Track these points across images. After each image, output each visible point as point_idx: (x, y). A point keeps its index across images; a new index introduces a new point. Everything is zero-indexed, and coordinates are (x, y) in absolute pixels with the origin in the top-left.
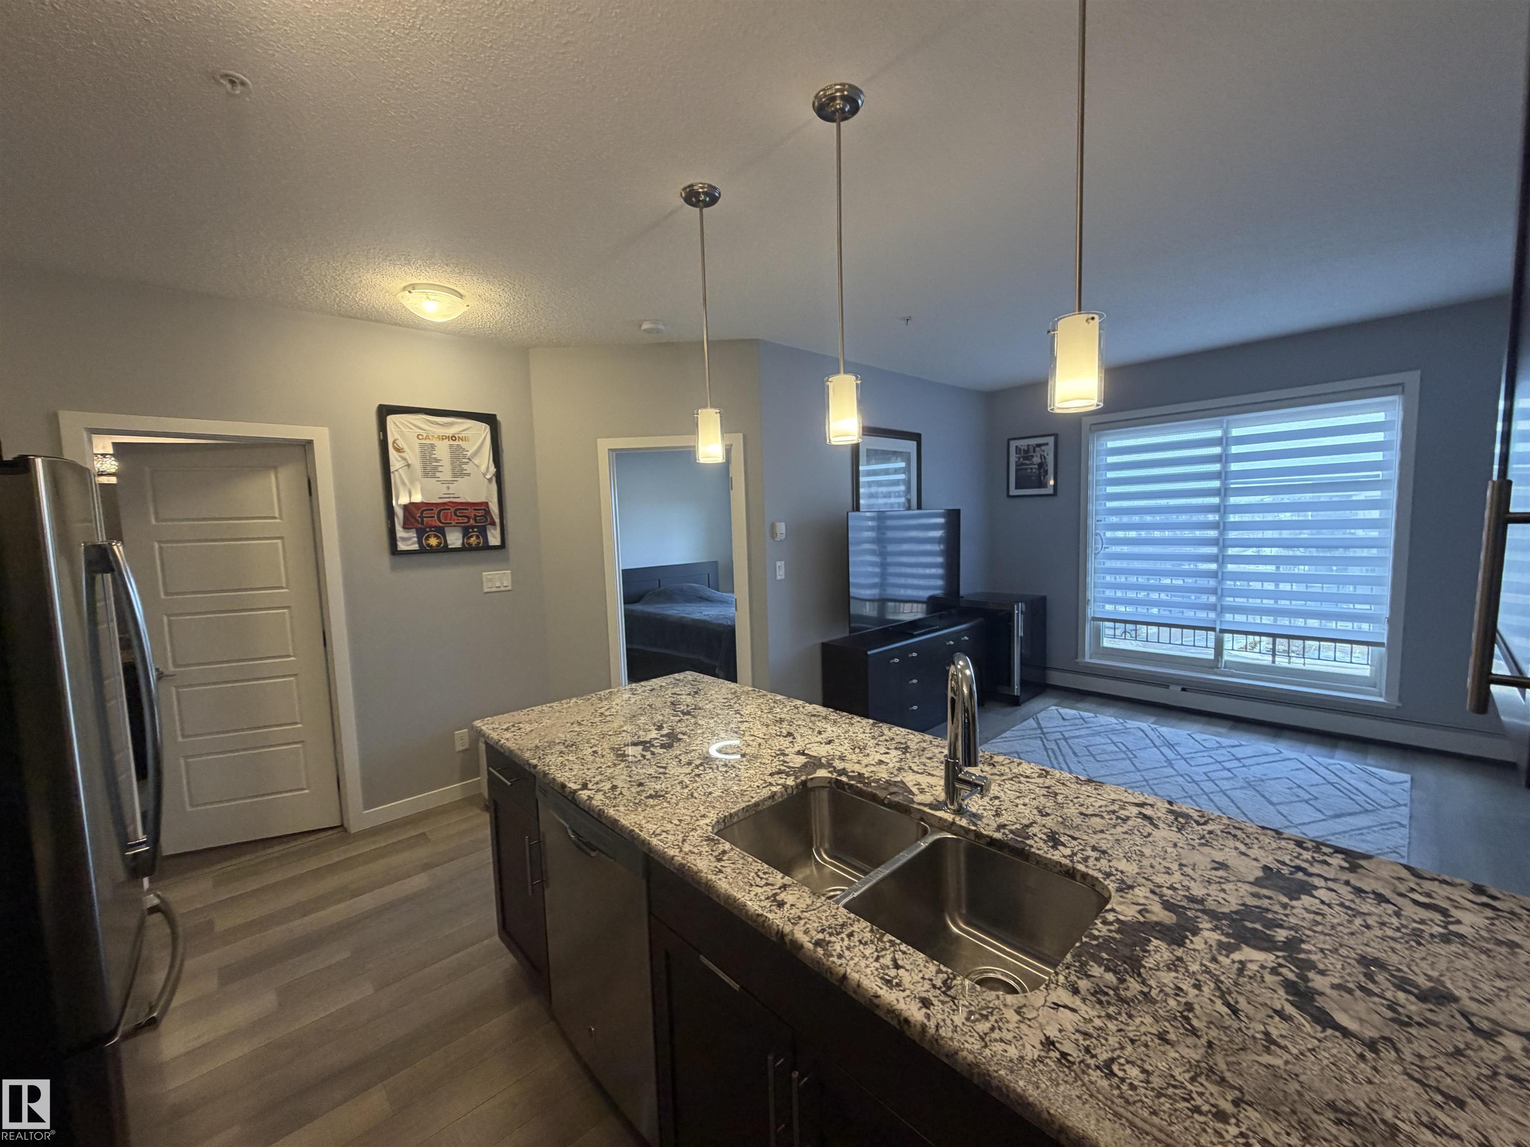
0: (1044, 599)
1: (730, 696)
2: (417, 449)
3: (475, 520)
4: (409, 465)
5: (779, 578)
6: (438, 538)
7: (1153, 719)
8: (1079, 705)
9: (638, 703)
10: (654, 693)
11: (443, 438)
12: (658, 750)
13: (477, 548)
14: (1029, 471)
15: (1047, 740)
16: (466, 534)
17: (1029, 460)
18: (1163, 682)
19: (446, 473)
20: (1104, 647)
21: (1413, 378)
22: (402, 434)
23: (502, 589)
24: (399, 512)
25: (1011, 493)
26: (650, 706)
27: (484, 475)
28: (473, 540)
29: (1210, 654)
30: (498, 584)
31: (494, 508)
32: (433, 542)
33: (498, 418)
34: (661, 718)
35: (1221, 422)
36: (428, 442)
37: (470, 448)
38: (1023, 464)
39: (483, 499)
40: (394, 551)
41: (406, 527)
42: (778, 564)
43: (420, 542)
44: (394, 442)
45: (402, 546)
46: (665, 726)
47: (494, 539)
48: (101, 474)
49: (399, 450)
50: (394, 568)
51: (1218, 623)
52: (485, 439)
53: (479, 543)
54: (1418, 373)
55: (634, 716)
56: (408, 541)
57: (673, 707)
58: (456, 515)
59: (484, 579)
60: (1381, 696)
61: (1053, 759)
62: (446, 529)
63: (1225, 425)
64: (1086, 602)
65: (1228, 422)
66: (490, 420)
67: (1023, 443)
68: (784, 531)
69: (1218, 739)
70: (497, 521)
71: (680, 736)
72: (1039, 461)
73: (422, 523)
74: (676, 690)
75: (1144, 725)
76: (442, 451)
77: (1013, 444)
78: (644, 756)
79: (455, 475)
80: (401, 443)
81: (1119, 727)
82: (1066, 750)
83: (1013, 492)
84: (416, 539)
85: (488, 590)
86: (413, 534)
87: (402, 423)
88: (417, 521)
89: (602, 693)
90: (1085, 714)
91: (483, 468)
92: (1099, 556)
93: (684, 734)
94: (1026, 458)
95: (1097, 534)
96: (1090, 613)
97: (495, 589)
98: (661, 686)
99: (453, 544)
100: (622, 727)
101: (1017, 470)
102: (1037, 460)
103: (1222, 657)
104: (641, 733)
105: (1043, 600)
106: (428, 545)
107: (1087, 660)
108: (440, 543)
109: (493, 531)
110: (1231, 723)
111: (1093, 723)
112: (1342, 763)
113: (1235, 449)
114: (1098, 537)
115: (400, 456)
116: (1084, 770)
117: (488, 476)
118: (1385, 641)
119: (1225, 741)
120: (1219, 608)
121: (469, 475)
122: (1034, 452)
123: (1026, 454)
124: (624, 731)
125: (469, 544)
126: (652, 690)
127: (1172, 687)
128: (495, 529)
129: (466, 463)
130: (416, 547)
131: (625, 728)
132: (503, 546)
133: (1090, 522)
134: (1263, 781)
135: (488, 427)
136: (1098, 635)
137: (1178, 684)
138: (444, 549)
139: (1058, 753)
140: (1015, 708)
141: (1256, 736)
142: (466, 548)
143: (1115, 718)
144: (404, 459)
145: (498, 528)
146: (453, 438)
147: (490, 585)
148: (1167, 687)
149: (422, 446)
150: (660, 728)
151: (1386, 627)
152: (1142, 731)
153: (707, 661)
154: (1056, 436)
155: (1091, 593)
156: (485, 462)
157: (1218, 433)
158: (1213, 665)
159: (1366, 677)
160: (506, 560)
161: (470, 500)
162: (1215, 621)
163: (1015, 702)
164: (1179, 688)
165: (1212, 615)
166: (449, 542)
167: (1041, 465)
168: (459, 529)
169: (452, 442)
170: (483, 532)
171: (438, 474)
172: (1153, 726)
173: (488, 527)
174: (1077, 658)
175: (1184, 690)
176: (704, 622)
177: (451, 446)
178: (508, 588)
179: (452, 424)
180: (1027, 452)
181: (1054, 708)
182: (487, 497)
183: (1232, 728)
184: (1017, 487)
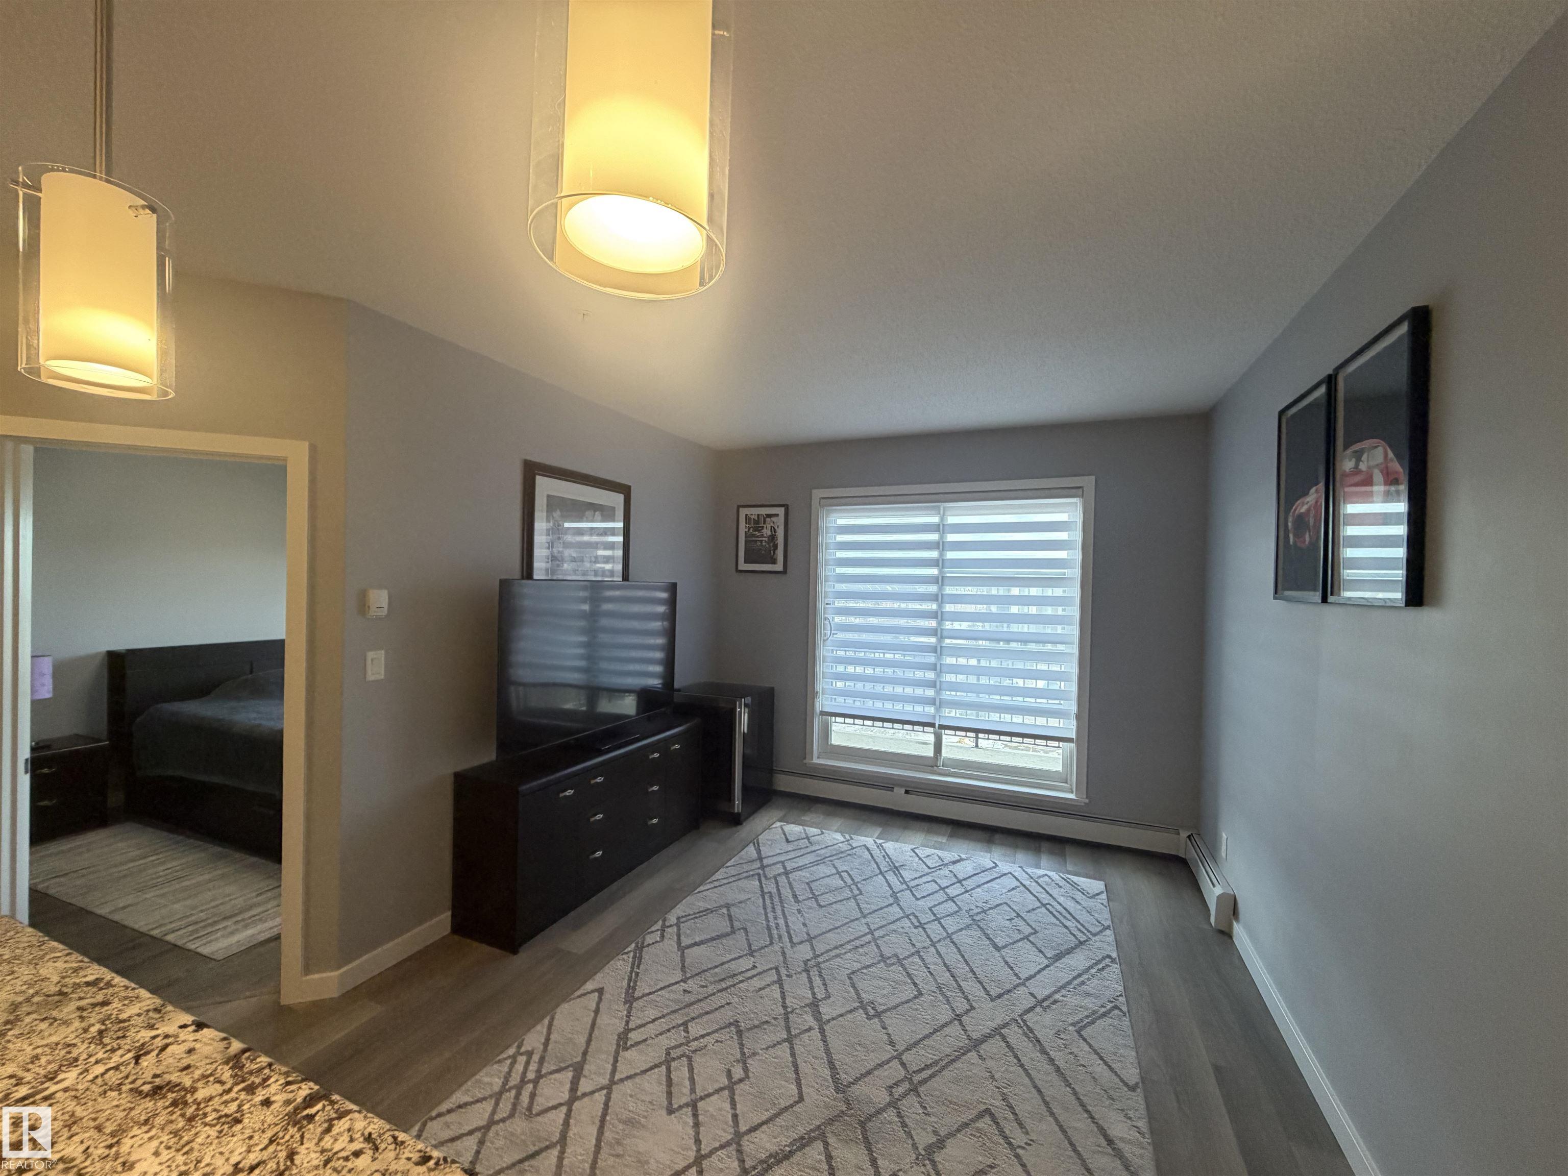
0: (772, 690)
5: (371, 677)
7: (878, 831)
8: (806, 818)
14: (759, 543)
15: (765, 877)
17: (759, 531)
18: (888, 784)
20: (831, 745)
21: (1089, 482)
25: (740, 568)
29: (929, 752)
35: (939, 507)
38: (753, 536)
42: (371, 655)
51: (937, 718)
54: (1093, 478)
60: (1072, 792)
61: (769, 910)
63: (942, 512)
64: (815, 694)
65: (944, 508)
67: (754, 512)
68: (385, 604)
69: (939, 853)
72: (769, 533)
75: (869, 841)
77: (744, 512)
81: (845, 847)
82: (786, 892)
83: (743, 566)
90: (813, 831)
92: (828, 642)
94: (756, 529)
95: (825, 619)
96: (818, 707)
101: (746, 542)
102: (767, 532)
103: (941, 756)
105: (771, 692)
107: (816, 761)
110: (949, 829)
111: (818, 843)
112: (1049, 873)
113: (951, 537)
114: (827, 622)
116: (805, 925)
118: (1074, 737)
119: (948, 856)
120: (938, 703)
122: (764, 523)
123: (756, 524)
127: (896, 789)
133: (819, 605)
134: (984, 911)
136: (826, 732)
137: (901, 786)
139: (776, 899)
140: (734, 829)
141: (972, 845)
143: (842, 833)
148: (892, 789)
151: (1075, 723)
152: (868, 849)
154: (786, 507)
155: (821, 684)
157: (935, 520)
158: (932, 764)
159: (1059, 772)
162: (934, 717)
163: (736, 821)
164: (903, 791)
165: (931, 710)
167: (773, 537)
172: (879, 841)
174: (805, 758)
175: (907, 792)
180: (757, 522)
181: (778, 824)
183: (952, 836)
184: (746, 562)
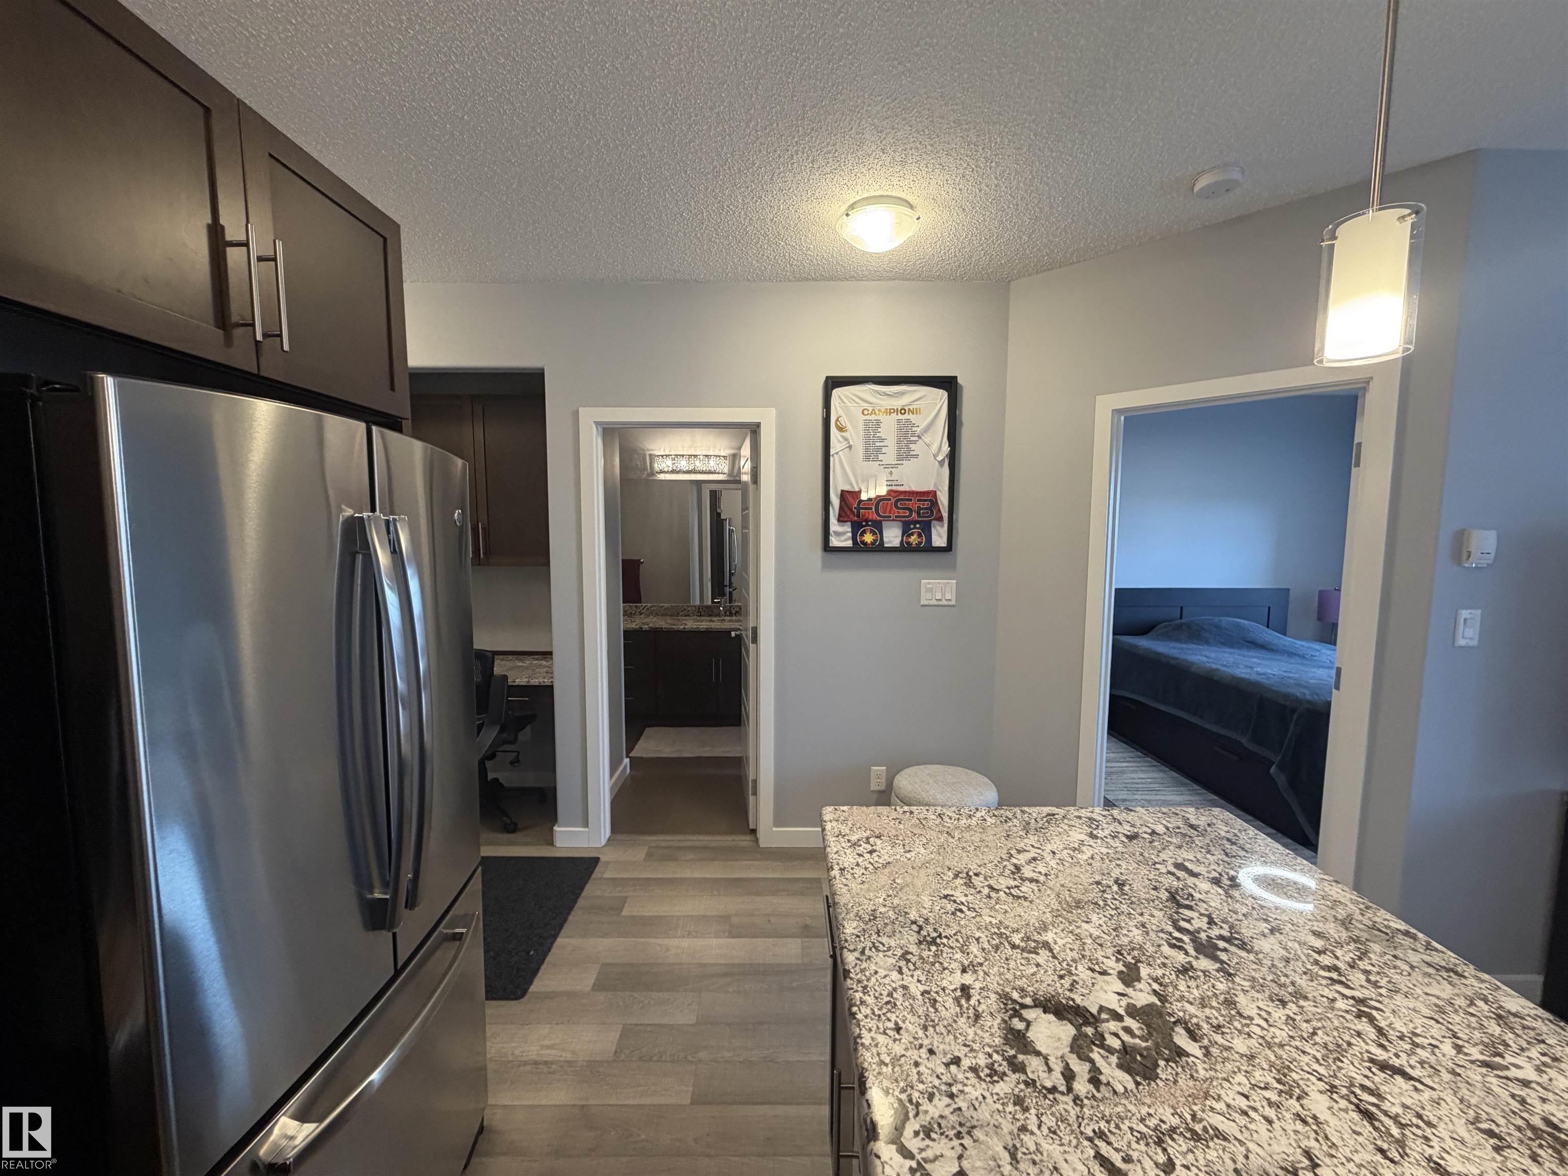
1: (1332, 929)
2: (861, 426)
3: (918, 513)
4: (850, 447)
5: (1462, 643)
6: (874, 533)
9: (1097, 864)
10: (1136, 847)
11: (890, 412)
12: (1111, 1071)
13: (917, 549)
16: (906, 532)
19: (889, 455)
22: (846, 409)
23: (944, 603)
24: (835, 501)
26: (1121, 884)
27: (935, 456)
28: (914, 539)
30: (939, 596)
31: (943, 499)
32: (868, 538)
33: (959, 380)
34: (1137, 935)
36: (873, 417)
37: (921, 422)
39: (931, 488)
40: (827, 547)
41: (841, 519)
42: (1465, 614)
43: (854, 538)
44: (837, 420)
45: (835, 542)
46: (1144, 971)
47: (939, 538)
48: (662, 472)
49: (841, 429)
50: (826, 566)
52: (941, 407)
53: (920, 543)
55: (1078, 904)
56: (841, 536)
57: (1171, 908)
58: (897, 507)
59: (923, 589)
62: (883, 523)
66: (949, 384)
68: (1489, 549)
70: (945, 515)
71: (1181, 1039)
73: (858, 516)
74: (1185, 855)
76: (889, 428)
78: (1069, 1075)
79: (900, 457)
80: (844, 421)
84: (850, 535)
85: (926, 603)
86: (847, 528)
87: (846, 396)
88: (853, 512)
89: (1034, 811)
91: (935, 447)
93: (1193, 1035)
97: (934, 602)
98: (1154, 833)
99: (890, 542)
100: (1044, 928)
104: (1082, 972)
106: (863, 542)
108: (875, 541)
109: (938, 528)
115: (842, 436)
117: (940, 458)
121: (917, 456)
124: (1046, 945)
125: (908, 543)
126: (1132, 837)
128: (942, 526)
129: (915, 442)
130: (849, 543)
131: (1049, 937)
132: (949, 548)
135: (945, 394)
138: (879, 548)
142: (905, 548)
144: (846, 439)
145: (946, 525)
146: (903, 411)
147: (929, 596)
149: (867, 423)
150: (1130, 977)
153: (1251, 746)
156: (938, 441)
160: (953, 566)
161: (914, 488)
166: (885, 540)
168: (900, 524)
169: (900, 417)
170: (926, 530)
171: (881, 457)
173: (934, 523)
176: (1256, 684)
177: (899, 421)
178: (950, 603)
179: (902, 394)
182: (935, 485)
